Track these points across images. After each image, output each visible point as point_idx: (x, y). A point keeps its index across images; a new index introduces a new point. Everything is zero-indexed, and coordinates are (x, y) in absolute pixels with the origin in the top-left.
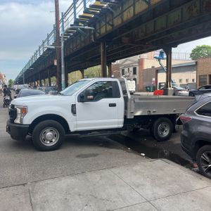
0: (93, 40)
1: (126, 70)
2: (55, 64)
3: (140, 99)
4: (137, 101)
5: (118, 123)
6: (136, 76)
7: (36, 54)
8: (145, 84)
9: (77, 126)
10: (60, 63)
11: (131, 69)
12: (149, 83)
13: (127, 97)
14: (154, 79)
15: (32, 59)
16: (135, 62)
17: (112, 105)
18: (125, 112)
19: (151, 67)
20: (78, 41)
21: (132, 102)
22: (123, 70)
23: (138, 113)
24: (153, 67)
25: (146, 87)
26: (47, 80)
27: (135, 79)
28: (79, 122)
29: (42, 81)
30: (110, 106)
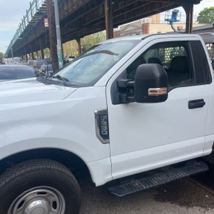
2: (46, 24)
7: (23, 21)
10: (53, 23)
15: (20, 27)
17: (196, 104)
26: (39, 52)
29: (35, 53)
30: (190, 107)
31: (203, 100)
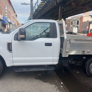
0: (55, 4)
1: (73, 22)
3: (76, 40)
4: (72, 42)
5: (53, 61)
6: (78, 26)
8: (83, 30)
9: (13, 62)
11: (76, 22)
12: (84, 29)
13: (64, 38)
14: (88, 27)
16: (78, 18)
18: (61, 51)
19: (87, 21)
20: (49, 6)
21: (68, 42)
22: (72, 22)
23: (73, 53)
24: (88, 21)
25: (83, 31)
27: (78, 27)
28: (15, 59)
30: (46, 45)
31: (51, 43)
